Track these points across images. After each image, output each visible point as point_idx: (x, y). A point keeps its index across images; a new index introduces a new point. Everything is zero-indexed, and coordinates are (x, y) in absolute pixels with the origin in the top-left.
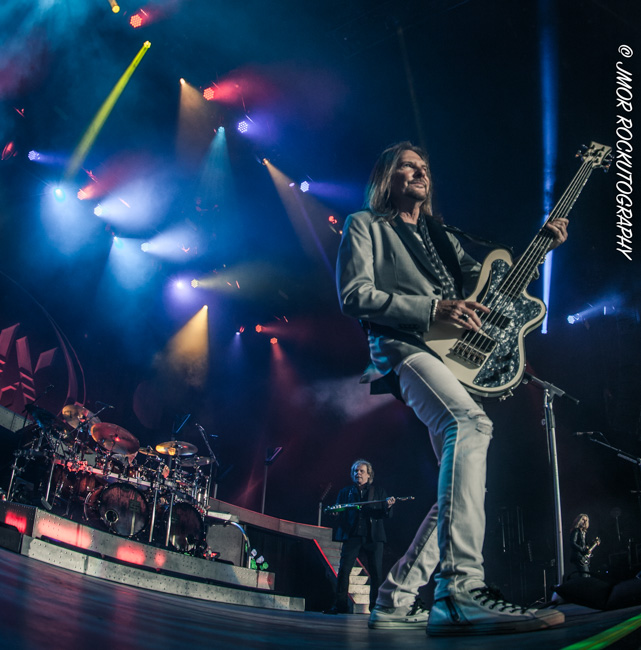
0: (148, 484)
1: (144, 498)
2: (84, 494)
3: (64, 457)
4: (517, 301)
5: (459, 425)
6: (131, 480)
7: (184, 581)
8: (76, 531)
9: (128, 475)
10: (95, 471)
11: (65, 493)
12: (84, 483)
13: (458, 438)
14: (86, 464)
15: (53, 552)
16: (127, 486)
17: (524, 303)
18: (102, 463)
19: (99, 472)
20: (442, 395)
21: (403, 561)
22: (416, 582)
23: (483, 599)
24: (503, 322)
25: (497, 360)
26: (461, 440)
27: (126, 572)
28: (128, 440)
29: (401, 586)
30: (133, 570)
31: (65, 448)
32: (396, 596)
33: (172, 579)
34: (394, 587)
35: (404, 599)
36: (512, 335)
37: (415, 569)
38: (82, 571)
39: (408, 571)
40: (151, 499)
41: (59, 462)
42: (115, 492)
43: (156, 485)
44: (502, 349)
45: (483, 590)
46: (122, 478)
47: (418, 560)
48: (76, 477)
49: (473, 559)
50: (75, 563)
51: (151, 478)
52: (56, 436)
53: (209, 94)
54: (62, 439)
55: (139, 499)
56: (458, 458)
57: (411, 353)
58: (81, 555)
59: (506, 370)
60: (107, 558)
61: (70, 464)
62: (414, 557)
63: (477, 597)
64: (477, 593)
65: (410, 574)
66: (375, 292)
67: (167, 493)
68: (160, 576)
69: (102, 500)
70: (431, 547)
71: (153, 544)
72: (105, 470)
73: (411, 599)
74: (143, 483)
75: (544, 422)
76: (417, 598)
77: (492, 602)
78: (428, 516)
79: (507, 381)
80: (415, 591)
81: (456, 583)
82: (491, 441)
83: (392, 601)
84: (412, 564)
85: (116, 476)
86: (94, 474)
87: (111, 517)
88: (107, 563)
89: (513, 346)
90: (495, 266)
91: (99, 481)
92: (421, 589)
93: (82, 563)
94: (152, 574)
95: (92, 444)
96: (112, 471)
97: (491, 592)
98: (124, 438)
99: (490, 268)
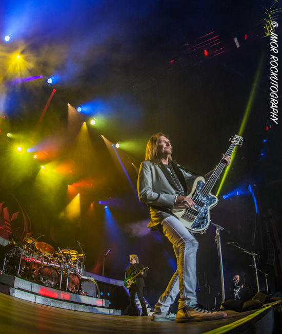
0: (59, 266)
1: (57, 272)
2: (33, 271)
3: (25, 256)
4: (207, 197)
5: (186, 244)
6: (52, 265)
7: (74, 304)
8: (31, 285)
9: (51, 263)
10: (37, 261)
11: (26, 270)
12: (33, 266)
13: (186, 249)
14: (35, 259)
15: (22, 294)
16: (50, 267)
17: (210, 197)
18: (40, 258)
19: (39, 262)
20: (179, 233)
21: (164, 295)
22: (169, 303)
23: (197, 308)
24: (202, 205)
25: (200, 219)
26: (187, 250)
27: (51, 301)
28: (51, 248)
30: (54, 300)
31: (25, 252)
33: (69, 303)
34: (161, 305)
35: (165, 309)
36: (205, 209)
37: (168, 297)
38: (34, 301)
39: (166, 298)
40: (60, 272)
41: (23, 258)
42: (46, 269)
43: (62, 266)
44: (202, 215)
45: (197, 305)
46: (48, 264)
48: (29, 264)
49: (193, 293)
50: (31, 298)
51: (60, 264)
52: (22, 248)
53: (79, 109)
54: (24, 249)
55: (55, 272)
56: (186, 256)
57: (167, 216)
58: (33, 295)
59: (203, 223)
60: (44, 296)
61: (28, 259)
62: (168, 293)
64: (194, 306)
66: (153, 193)
67: (66, 270)
68: (65, 302)
69: (41, 272)
71: (61, 290)
72: (42, 261)
73: (167, 309)
74: (57, 266)
75: (216, 240)
76: (170, 309)
77: (200, 309)
78: (173, 278)
79: (203, 227)
80: (169, 306)
81: (187, 303)
82: (198, 250)
83: (160, 310)
84: (167, 296)
85: (46, 263)
87: (45, 280)
88: (43, 298)
89: (206, 214)
90: (199, 183)
91: (39, 265)
92: (171, 305)
93: (34, 298)
94: (61, 302)
95: (36, 251)
96: (44, 261)
97: (200, 306)
98: (49, 248)
99: (197, 184)
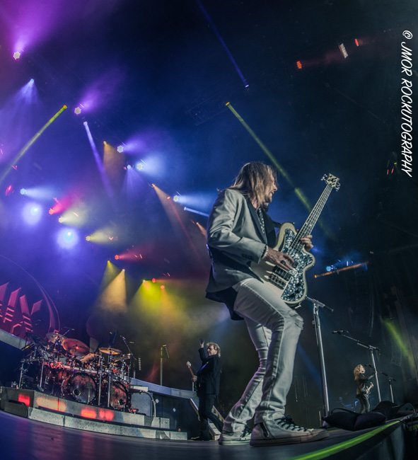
0: (96, 372)
1: (94, 380)
2: (61, 381)
3: (48, 361)
4: (300, 253)
5: (285, 320)
6: (86, 370)
7: (119, 426)
8: (57, 402)
9: (84, 368)
10: (66, 367)
11: (51, 381)
12: (60, 374)
14: (61, 363)
15: (45, 415)
16: (84, 374)
17: (304, 255)
18: (70, 362)
19: (69, 367)
21: (239, 404)
22: (245, 417)
23: (282, 424)
26: (286, 329)
27: (87, 424)
28: (84, 348)
29: (237, 420)
30: (90, 422)
31: (49, 355)
32: (234, 425)
33: (112, 425)
34: (233, 420)
35: (239, 428)
36: (299, 272)
37: (245, 410)
38: (62, 425)
39: (241, 411)
40: (98, 381)
41: (46, 363)
42: (78, 378)
43: (100, 372)
44: (295, 280)
46: (81, 369)
47: (247, 405)
48: (56, 371)
50: (57, 421)
51: (97, 368)
52: (44, 349)
53: (121, 149)
54: (47, 350)
55: (91, 381)
57: (246, 278)
58: (61, 416)
59: (298, 292)
60: (75, 416)
61: (52, 364)
63: (279, 423)
64: (279, 421)
65: (242, 413)
67: (106, 377)
68: (106, 424)
69: (71, 384)
70: (255, 397)
71: (101, 406)
72: (72, 366)
73: (242, 427)
74: (93, 372)
75: (314, 322)
76: (246, 427)
77: (287, 425)
80: (245, 422)
81: (268, 415)
83: (232, 428)
84: (243, 407)
85: (78, 369)
86: (66, 369)
87: (76, 393)
88: (75, 419)
90: (287, 232)
91: (68, 373)
93: (62, 420)
94: (101, 424)
95: (64, 352)
96: (76, 366)
97: (287, 420)
98: (81, 347)
99: (284, 233)
